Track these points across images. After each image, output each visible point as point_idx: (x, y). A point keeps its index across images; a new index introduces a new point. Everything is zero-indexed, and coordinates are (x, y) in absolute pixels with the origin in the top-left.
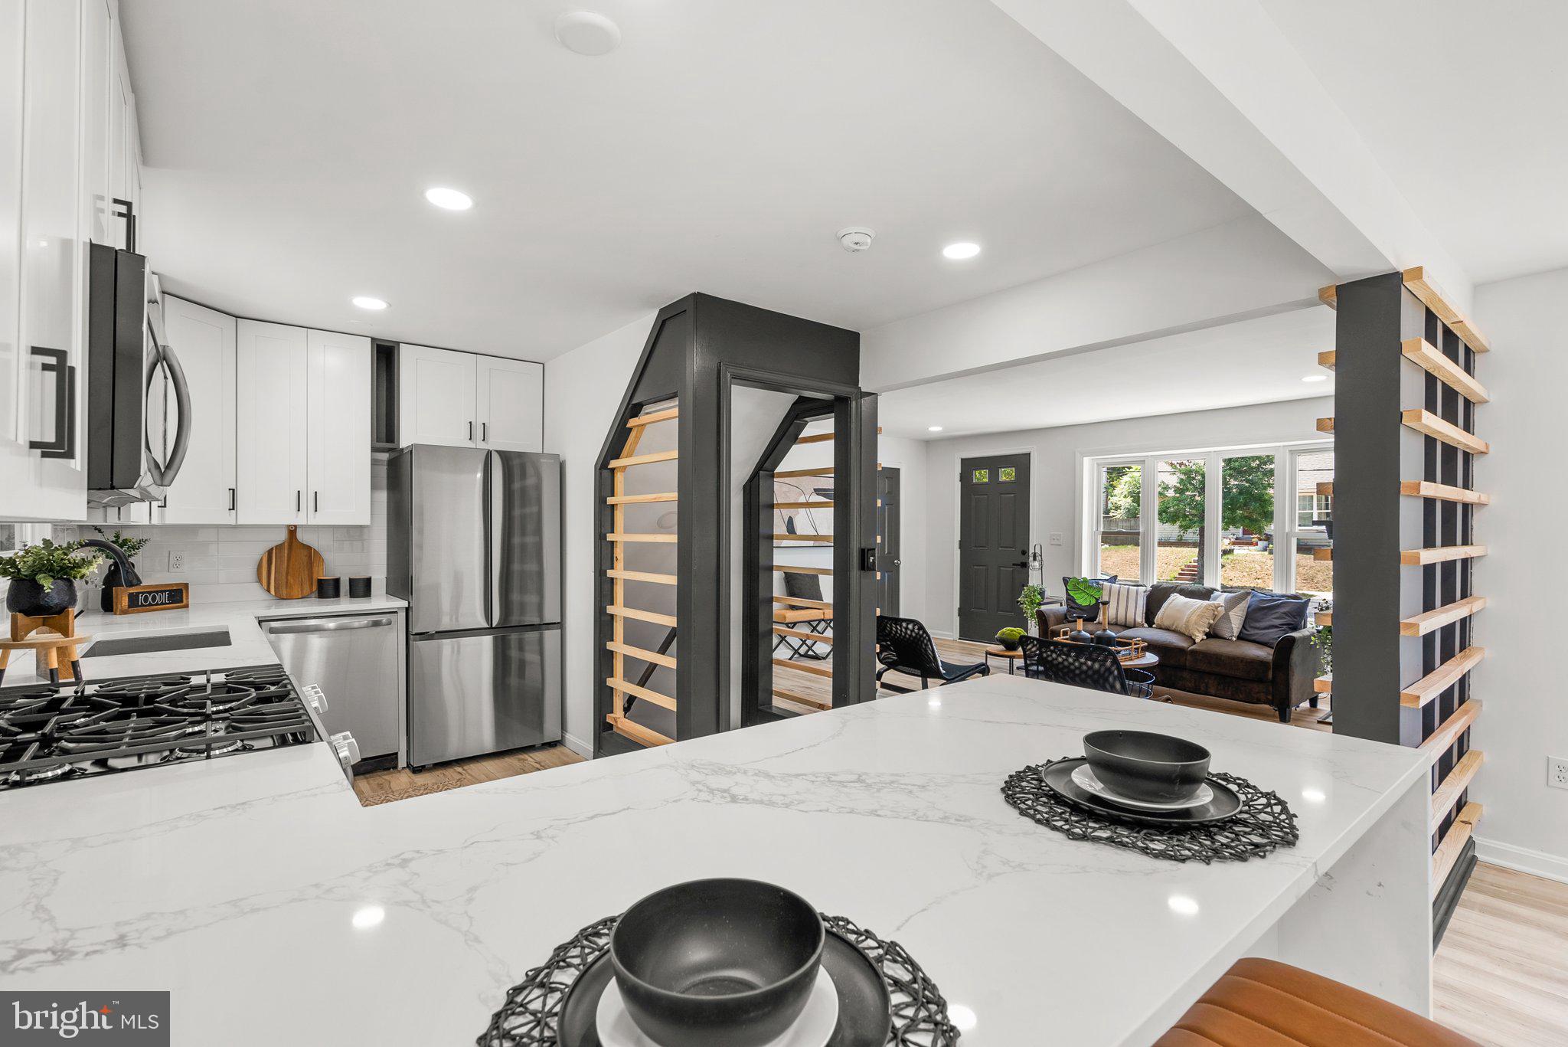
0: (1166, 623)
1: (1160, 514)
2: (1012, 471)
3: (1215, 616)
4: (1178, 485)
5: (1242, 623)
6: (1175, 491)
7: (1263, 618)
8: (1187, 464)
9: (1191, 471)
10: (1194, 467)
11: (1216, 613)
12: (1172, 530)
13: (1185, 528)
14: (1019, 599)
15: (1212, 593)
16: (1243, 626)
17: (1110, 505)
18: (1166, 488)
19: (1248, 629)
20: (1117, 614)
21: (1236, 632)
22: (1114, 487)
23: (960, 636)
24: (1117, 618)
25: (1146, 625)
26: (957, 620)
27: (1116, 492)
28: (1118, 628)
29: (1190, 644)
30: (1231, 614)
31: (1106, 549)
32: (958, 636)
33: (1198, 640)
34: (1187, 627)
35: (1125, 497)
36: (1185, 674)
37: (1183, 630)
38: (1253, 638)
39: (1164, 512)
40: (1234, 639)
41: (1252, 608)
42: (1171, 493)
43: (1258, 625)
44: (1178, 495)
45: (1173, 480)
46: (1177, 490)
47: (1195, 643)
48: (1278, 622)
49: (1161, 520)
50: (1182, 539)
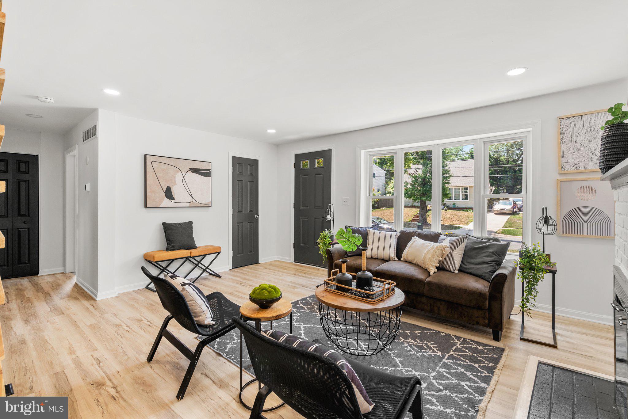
0: (410, 258)
1: (405, 195)
2: (321, 160)
3: (443, 254)
4: (412, 183)
5: (461, 259)
6: (411, 185)
7: (476, 256)
8: (415, 174)
9: (417, 177)
10: (418, 175)
11: (444, 252)
12: (410, 201)
13: (414, 200)
14: (318, 241)
15: (439, 236)
16: (462, 262)
17: (386, 192)
18: (407, 184)
19: (467, 264)
20: (378, 252)
21: (458, 268)
22: (388, 184)
23: (295, 260)
24: (377, 254)
25: (396, 259)
26: (293, 250)
27: (388, 187)
28: (378, 262)
29: (426, 276)
30: (455, 253)
31: (385, 209)
32: (293, 260)
33: (432, 273)
34: (424, 262)
35: (392, 188)
36: (424, 300)
37: (421, 264)
38: (470, 271)
39: (407, 194)
40: (457, 272)
41: (468, 248)
42: (409, 186)
43: (472, 261)
44: (412, 187)
45: (410, 181)
46: (412, 185)
47: (429, 275)
48: (488, 259)
49: (405, 197)
50: (413, 205)
